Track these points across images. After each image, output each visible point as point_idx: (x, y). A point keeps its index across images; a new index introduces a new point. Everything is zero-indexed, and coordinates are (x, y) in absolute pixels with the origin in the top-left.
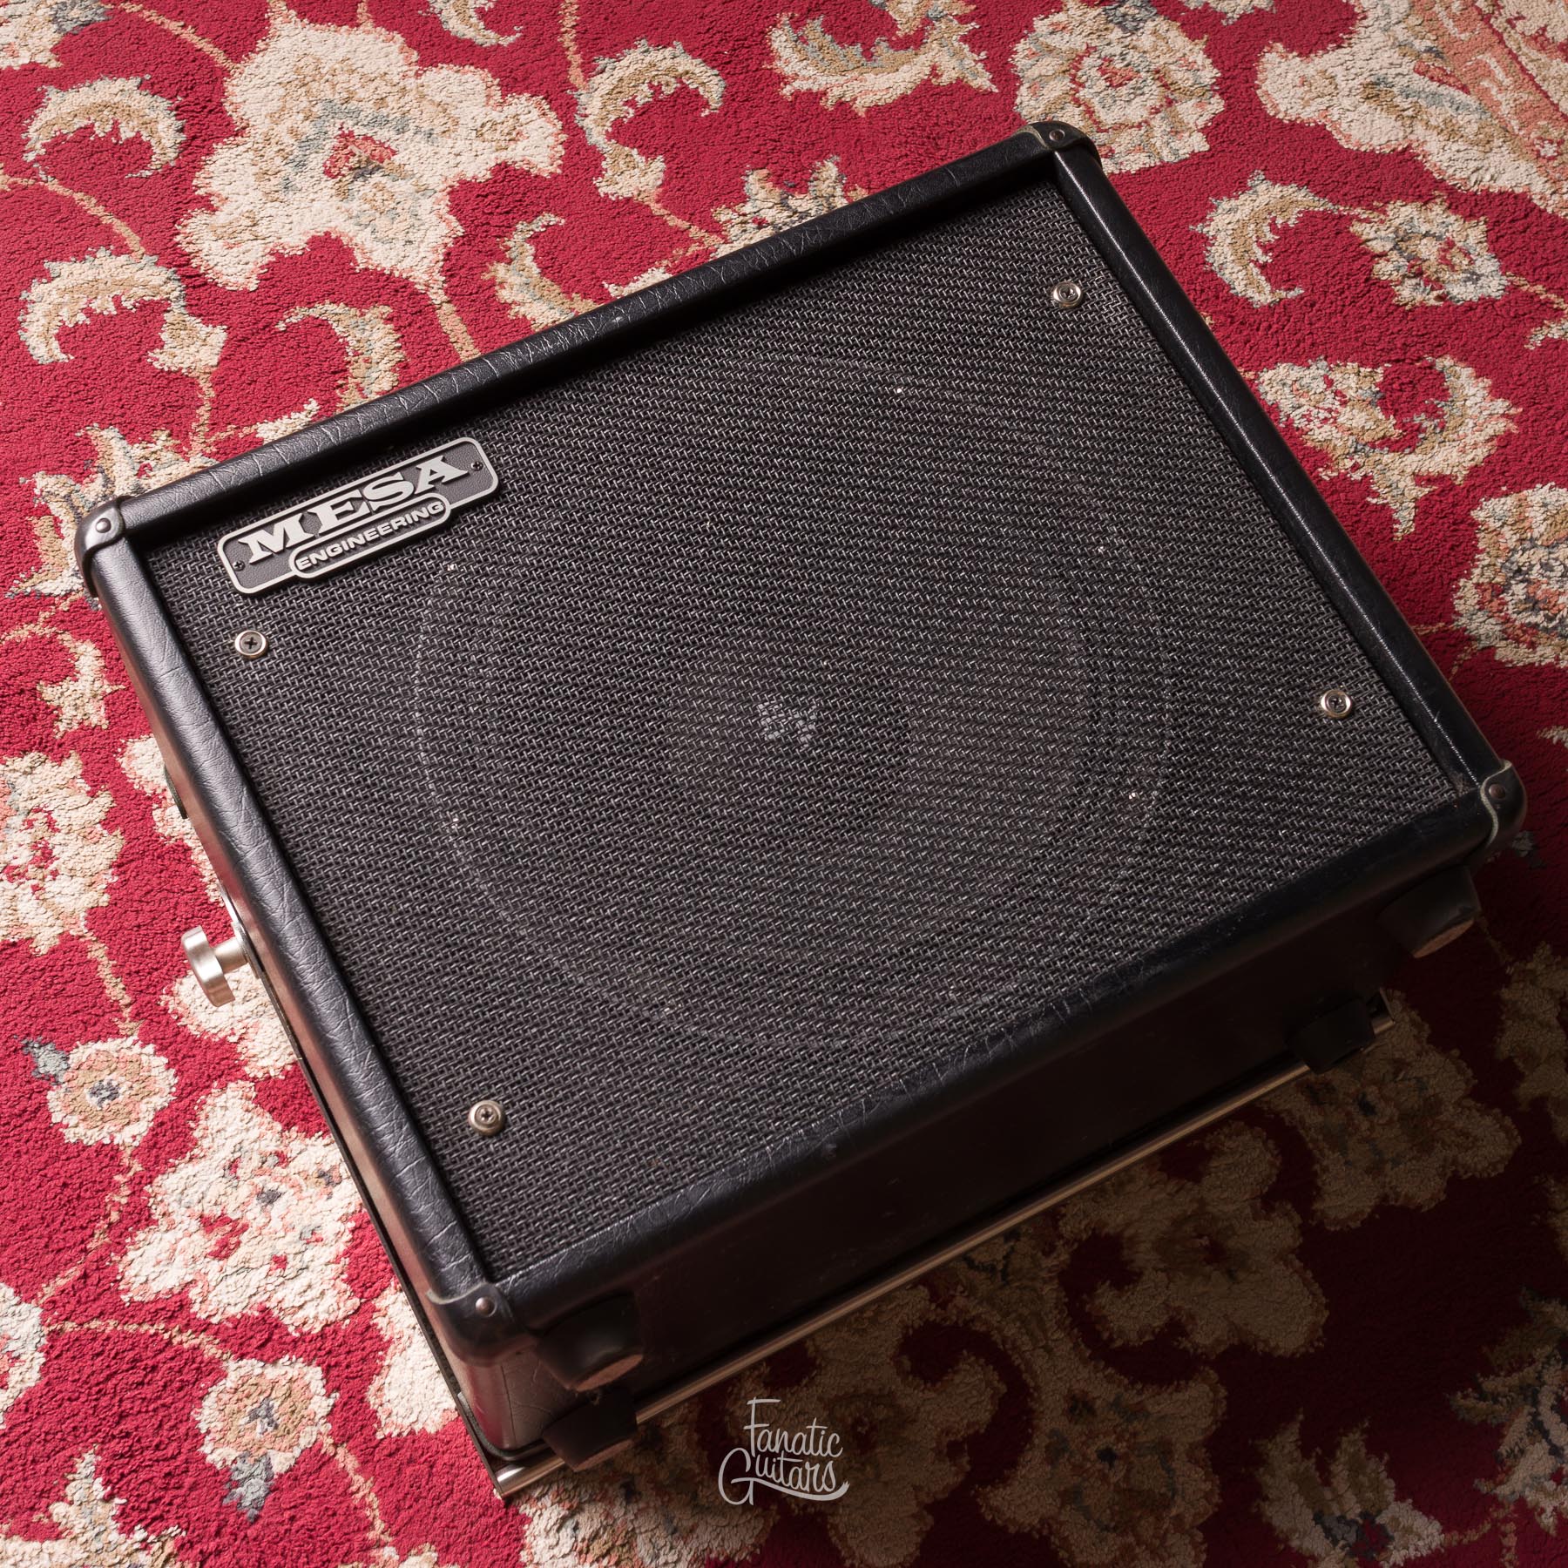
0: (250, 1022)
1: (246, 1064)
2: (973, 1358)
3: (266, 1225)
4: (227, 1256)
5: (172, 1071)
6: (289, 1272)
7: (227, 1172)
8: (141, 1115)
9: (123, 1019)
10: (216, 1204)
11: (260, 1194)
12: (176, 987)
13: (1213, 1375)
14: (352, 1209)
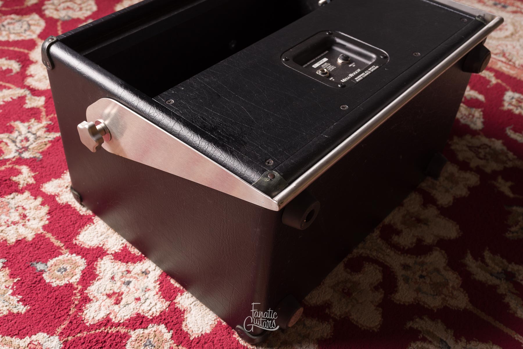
0: (105, 240)
1: (107, 251)
2: (367, 263)
3: (129, 291)
4: (119, 303)
5: (84, 259)
6: (142, 301)
7: (111, 280)
8: (77, 273)
9: (63, 250)
10: (110, 290)
11: (124, 283)
12: (77, 238)
13: (438, 249)
14: (156, 279)
